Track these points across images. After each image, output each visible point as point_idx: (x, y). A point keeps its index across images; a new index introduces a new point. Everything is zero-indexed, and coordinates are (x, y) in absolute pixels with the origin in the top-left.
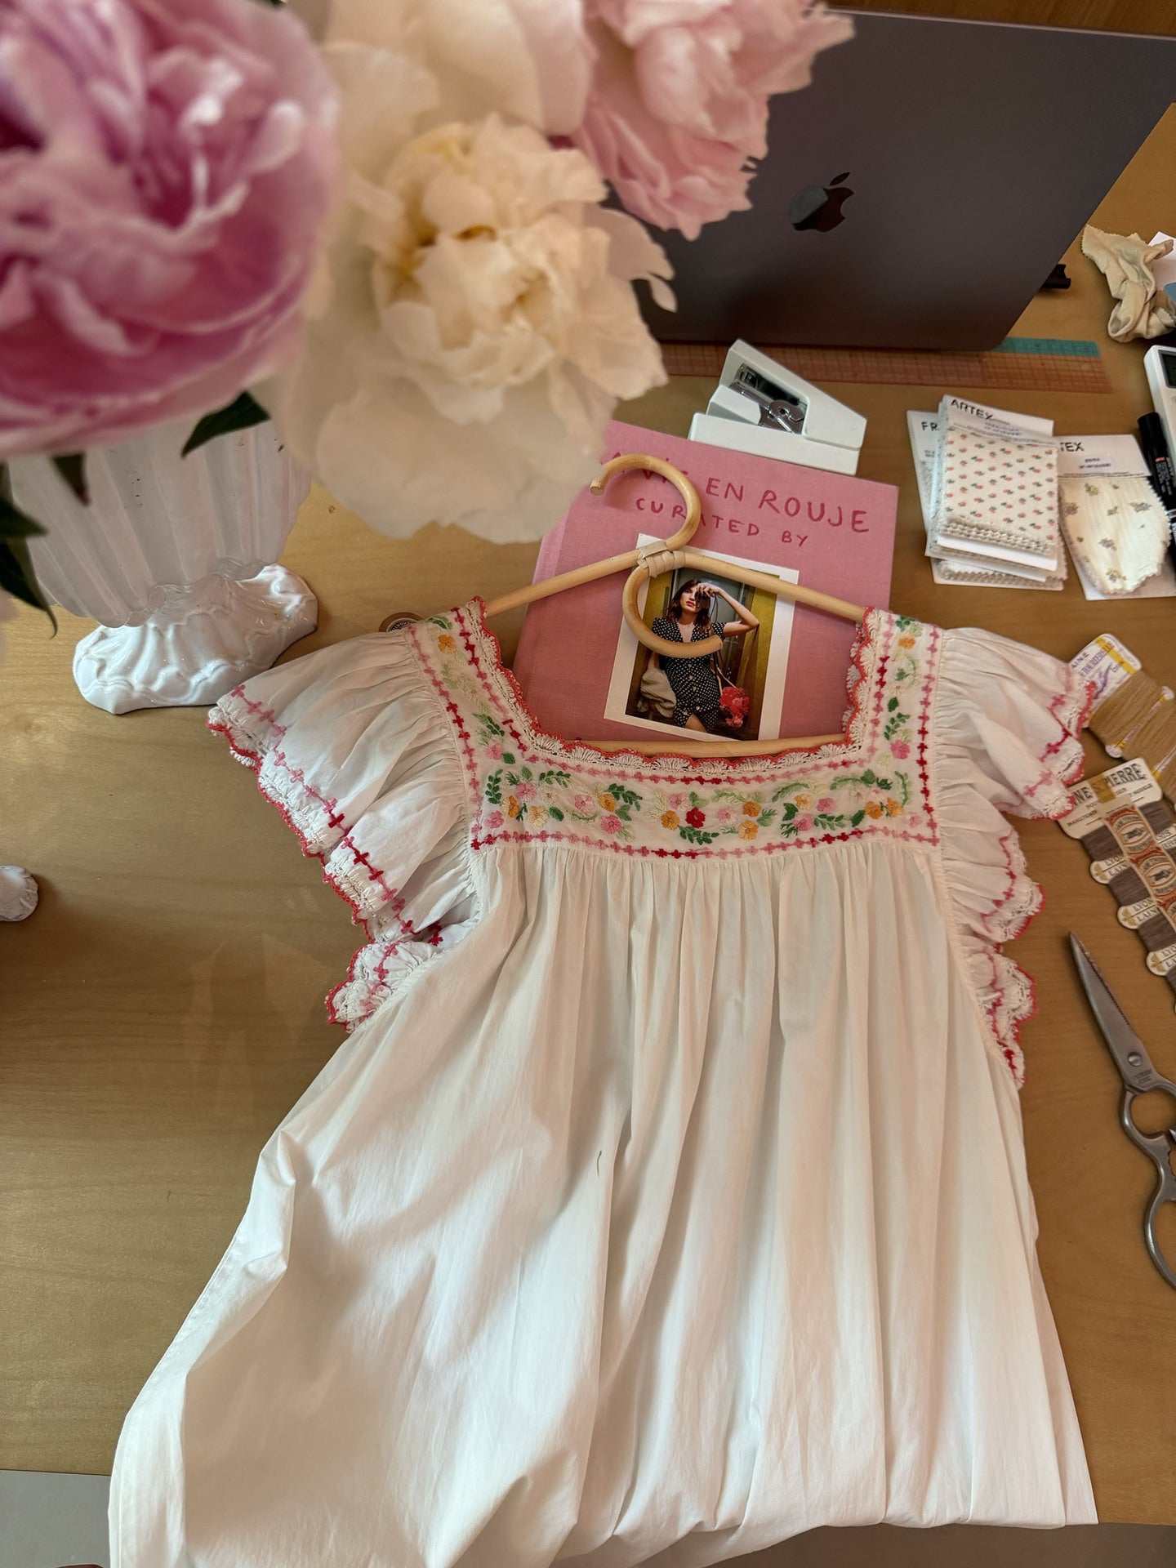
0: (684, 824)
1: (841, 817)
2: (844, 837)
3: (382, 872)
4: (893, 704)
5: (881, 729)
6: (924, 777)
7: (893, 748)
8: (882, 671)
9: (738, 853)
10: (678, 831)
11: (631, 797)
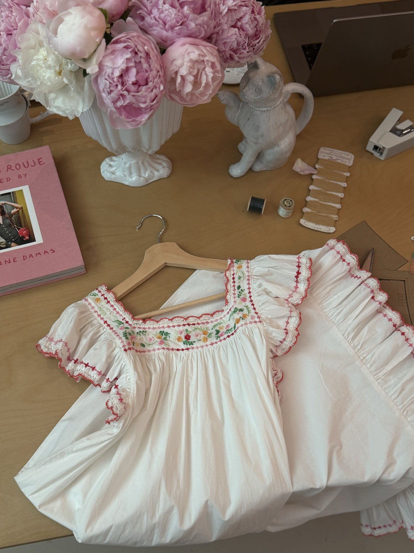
0: (184, 340)
1: (231, 329)
2: (232, 334)
3: (95, 367)
4: (239, 287)
5: (236, 295)
6: (253, 305)
7: (241, 299)
8: (233, 278)
9: (202, 347)
10: (183, 342)
11: (167, 334)
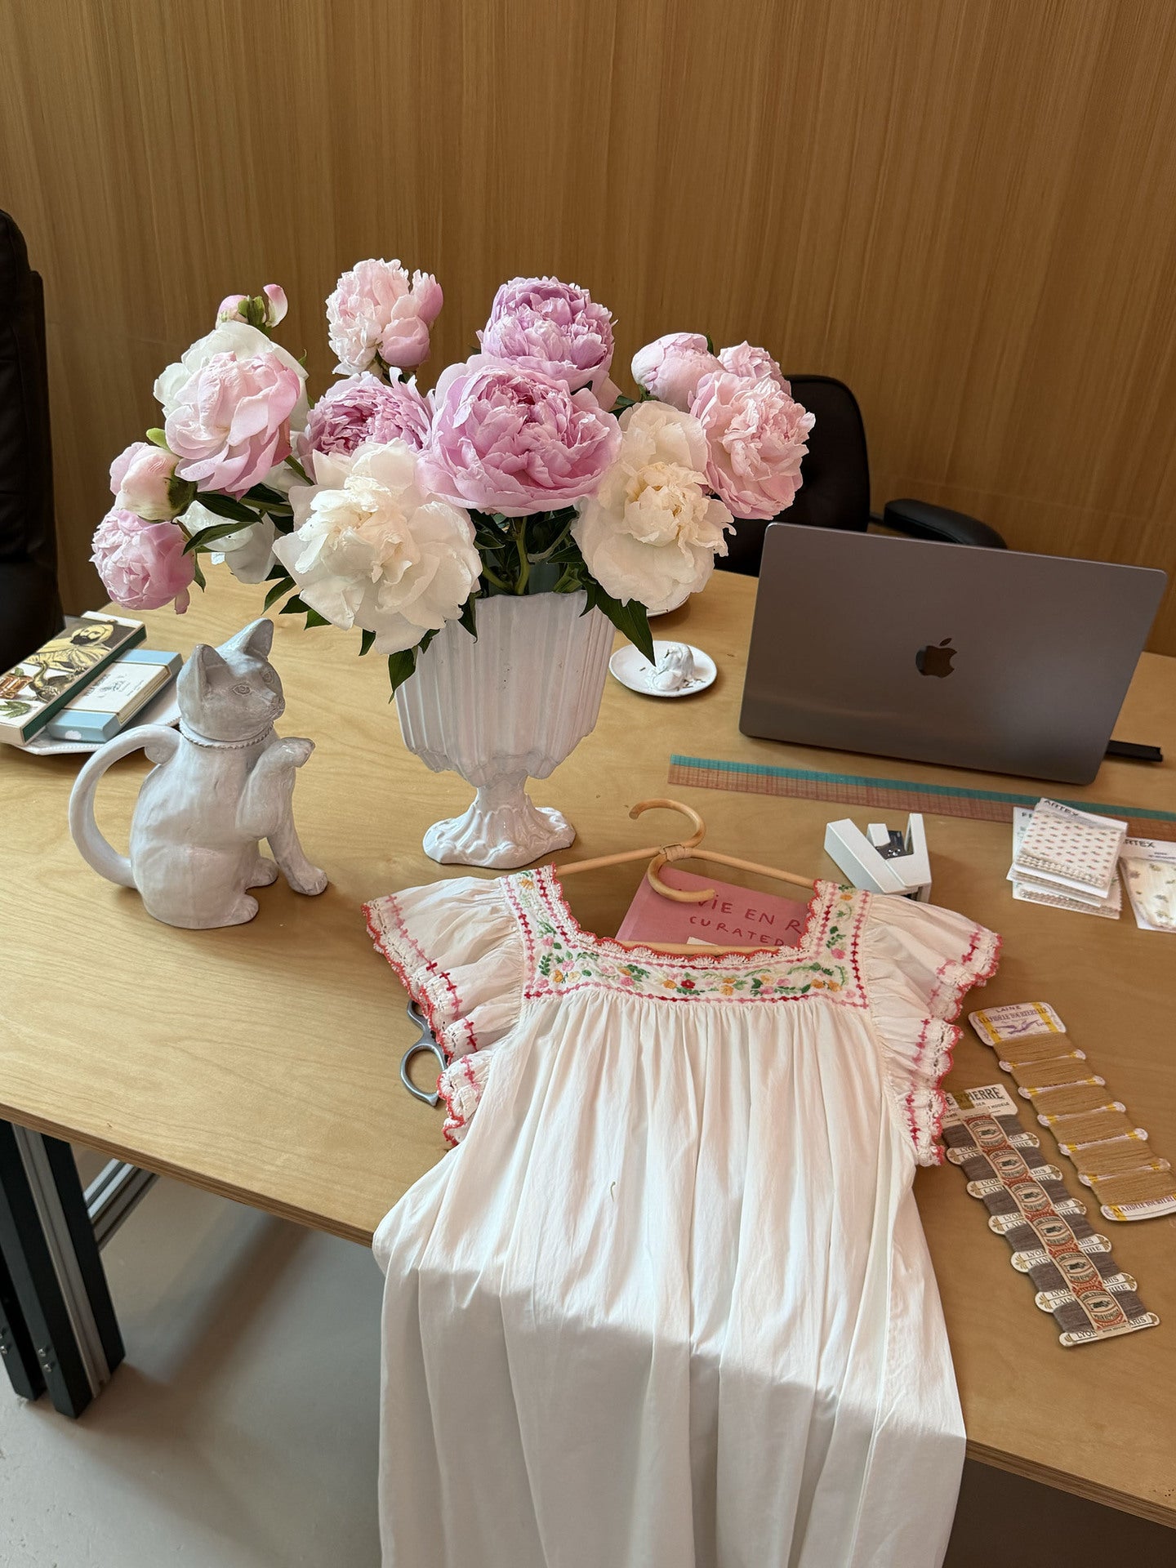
1: (793, 988)
2: (795, 999)
4: (834, 930)
5: (824, 942)
6: (856, 969)
7: (833, 952)
8: (827, 913)
11: (643, 972)
